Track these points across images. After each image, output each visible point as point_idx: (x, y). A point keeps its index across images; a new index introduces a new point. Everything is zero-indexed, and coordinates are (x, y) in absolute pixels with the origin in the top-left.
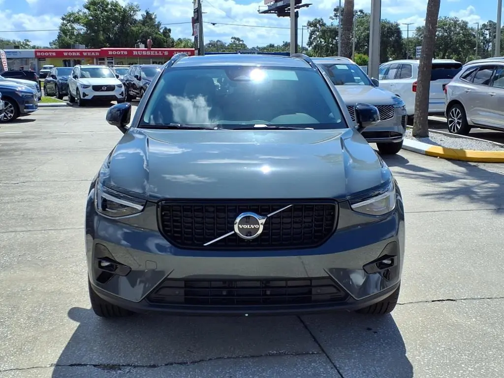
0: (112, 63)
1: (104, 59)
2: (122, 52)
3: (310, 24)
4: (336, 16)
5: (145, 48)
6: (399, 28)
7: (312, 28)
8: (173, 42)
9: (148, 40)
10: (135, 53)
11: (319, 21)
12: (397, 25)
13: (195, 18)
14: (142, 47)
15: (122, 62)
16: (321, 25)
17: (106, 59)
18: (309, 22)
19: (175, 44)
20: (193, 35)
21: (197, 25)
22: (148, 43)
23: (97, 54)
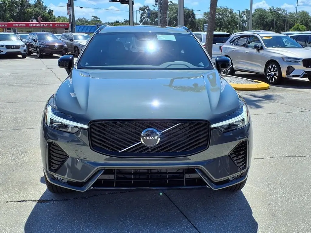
0: (16, 31)
1: (10, 29)
2: (22, 25)
3: (141, 9)
4: (156, 5)
5: (37, 22)
6: (194, 13)
7: (143, 11)
8: (55, 18)
9: (39, 17)
10: (30, 25)
11: (146, 7)
12: (193, 11)
13: (69, 3)
14: (35, 21)
15: (22, 31)
16: (147, 10)
17: (11, 29)
18: (140, 8)
19: (56, 20)
20: (68, 14)
21: (70, 8)
22: (39, 19)
23: (6, 26)
